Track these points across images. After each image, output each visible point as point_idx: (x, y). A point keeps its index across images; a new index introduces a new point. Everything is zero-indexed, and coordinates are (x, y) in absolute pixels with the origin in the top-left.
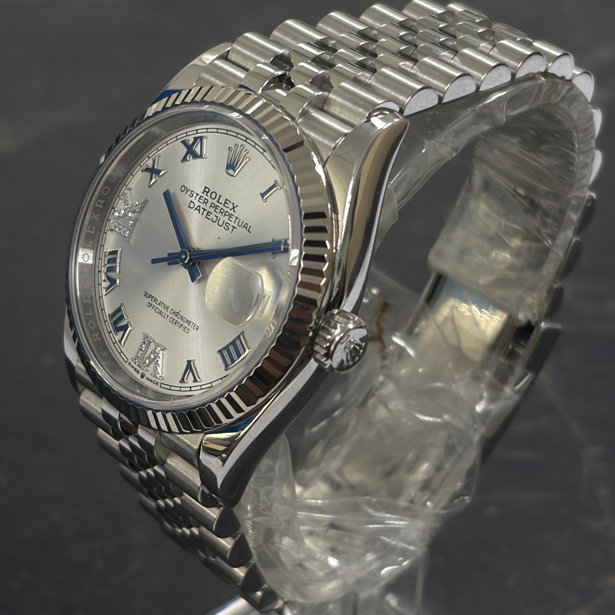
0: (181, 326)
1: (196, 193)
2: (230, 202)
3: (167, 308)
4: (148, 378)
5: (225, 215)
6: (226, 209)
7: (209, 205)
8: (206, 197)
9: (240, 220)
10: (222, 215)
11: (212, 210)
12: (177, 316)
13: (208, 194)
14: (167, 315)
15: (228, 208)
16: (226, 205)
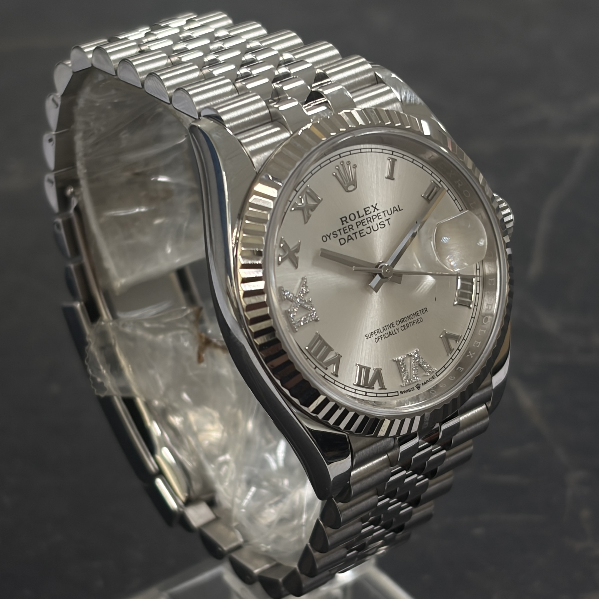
0: (414, 323)
1: (338, 230)
2: (369, 207)
3: (393, 325)
4: (424, 383)
5: (373, 219)
6: (370, 215)
7: (355, 227)
8: (348, 224)
9: (387, 211)
10: (371, 222)
11: (361, 227)
12: (404, 321)
13: (347, 221)
14: (397, 329)
15: (371, 213)
16: (367, 213)
